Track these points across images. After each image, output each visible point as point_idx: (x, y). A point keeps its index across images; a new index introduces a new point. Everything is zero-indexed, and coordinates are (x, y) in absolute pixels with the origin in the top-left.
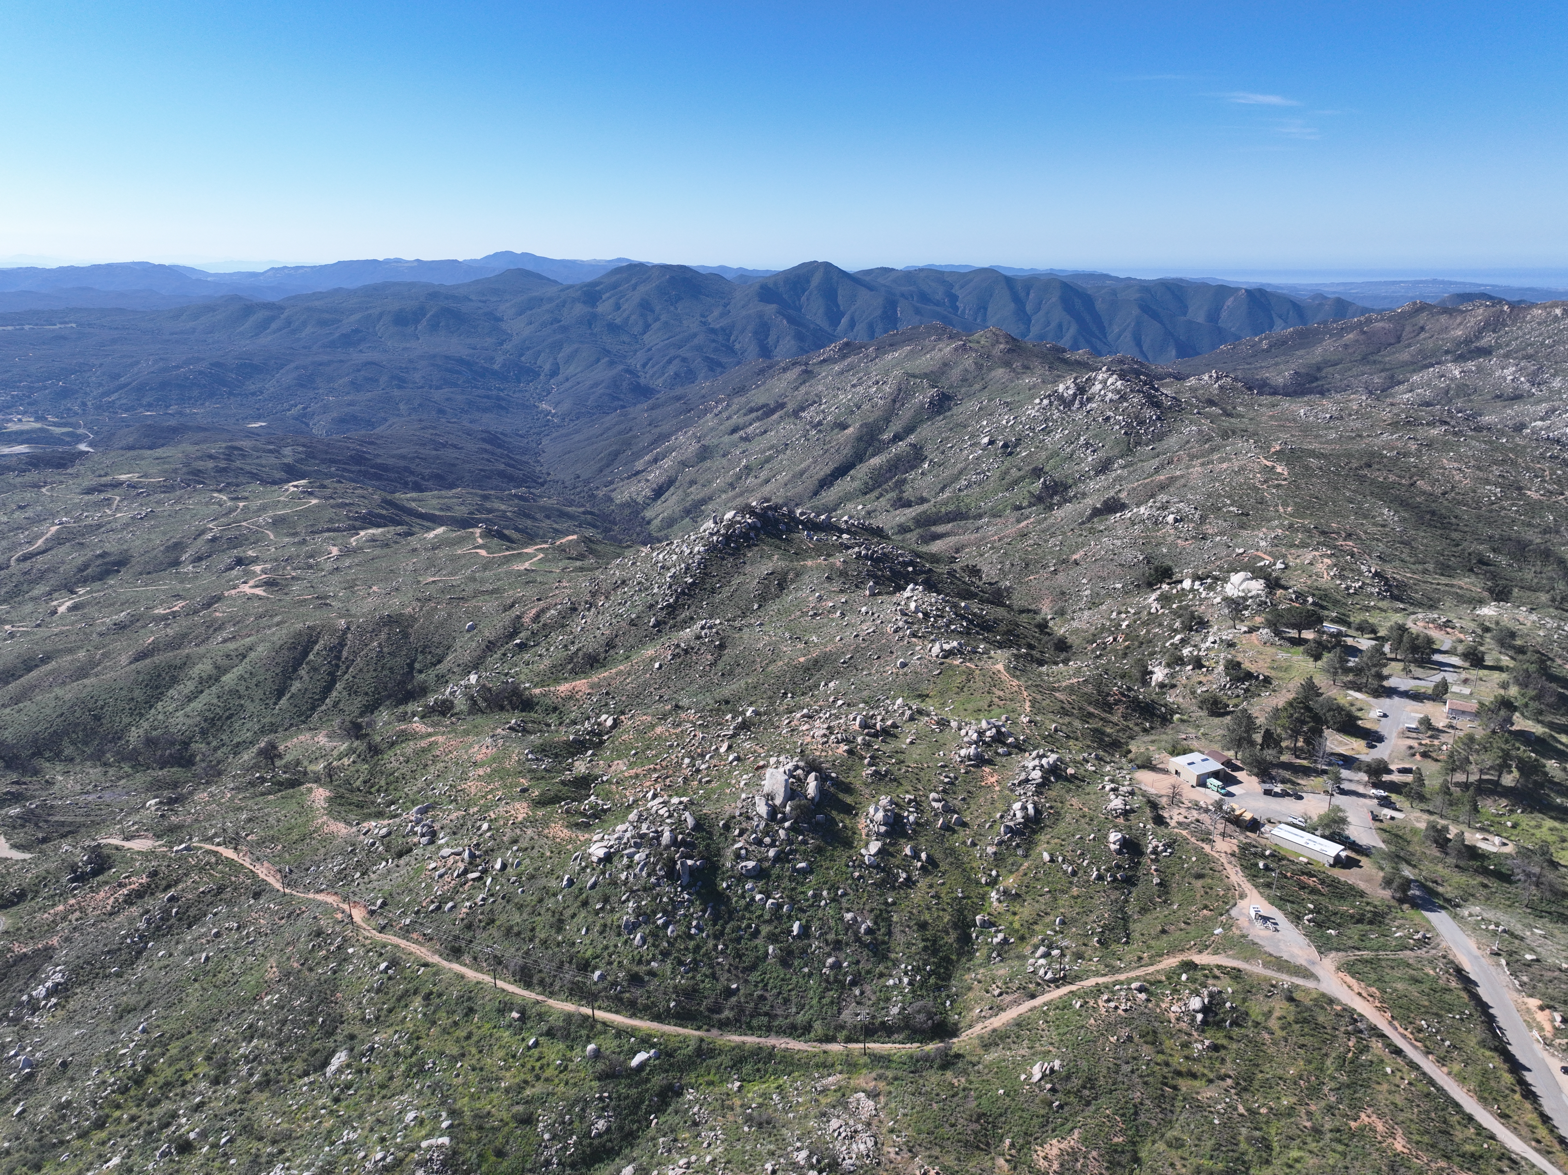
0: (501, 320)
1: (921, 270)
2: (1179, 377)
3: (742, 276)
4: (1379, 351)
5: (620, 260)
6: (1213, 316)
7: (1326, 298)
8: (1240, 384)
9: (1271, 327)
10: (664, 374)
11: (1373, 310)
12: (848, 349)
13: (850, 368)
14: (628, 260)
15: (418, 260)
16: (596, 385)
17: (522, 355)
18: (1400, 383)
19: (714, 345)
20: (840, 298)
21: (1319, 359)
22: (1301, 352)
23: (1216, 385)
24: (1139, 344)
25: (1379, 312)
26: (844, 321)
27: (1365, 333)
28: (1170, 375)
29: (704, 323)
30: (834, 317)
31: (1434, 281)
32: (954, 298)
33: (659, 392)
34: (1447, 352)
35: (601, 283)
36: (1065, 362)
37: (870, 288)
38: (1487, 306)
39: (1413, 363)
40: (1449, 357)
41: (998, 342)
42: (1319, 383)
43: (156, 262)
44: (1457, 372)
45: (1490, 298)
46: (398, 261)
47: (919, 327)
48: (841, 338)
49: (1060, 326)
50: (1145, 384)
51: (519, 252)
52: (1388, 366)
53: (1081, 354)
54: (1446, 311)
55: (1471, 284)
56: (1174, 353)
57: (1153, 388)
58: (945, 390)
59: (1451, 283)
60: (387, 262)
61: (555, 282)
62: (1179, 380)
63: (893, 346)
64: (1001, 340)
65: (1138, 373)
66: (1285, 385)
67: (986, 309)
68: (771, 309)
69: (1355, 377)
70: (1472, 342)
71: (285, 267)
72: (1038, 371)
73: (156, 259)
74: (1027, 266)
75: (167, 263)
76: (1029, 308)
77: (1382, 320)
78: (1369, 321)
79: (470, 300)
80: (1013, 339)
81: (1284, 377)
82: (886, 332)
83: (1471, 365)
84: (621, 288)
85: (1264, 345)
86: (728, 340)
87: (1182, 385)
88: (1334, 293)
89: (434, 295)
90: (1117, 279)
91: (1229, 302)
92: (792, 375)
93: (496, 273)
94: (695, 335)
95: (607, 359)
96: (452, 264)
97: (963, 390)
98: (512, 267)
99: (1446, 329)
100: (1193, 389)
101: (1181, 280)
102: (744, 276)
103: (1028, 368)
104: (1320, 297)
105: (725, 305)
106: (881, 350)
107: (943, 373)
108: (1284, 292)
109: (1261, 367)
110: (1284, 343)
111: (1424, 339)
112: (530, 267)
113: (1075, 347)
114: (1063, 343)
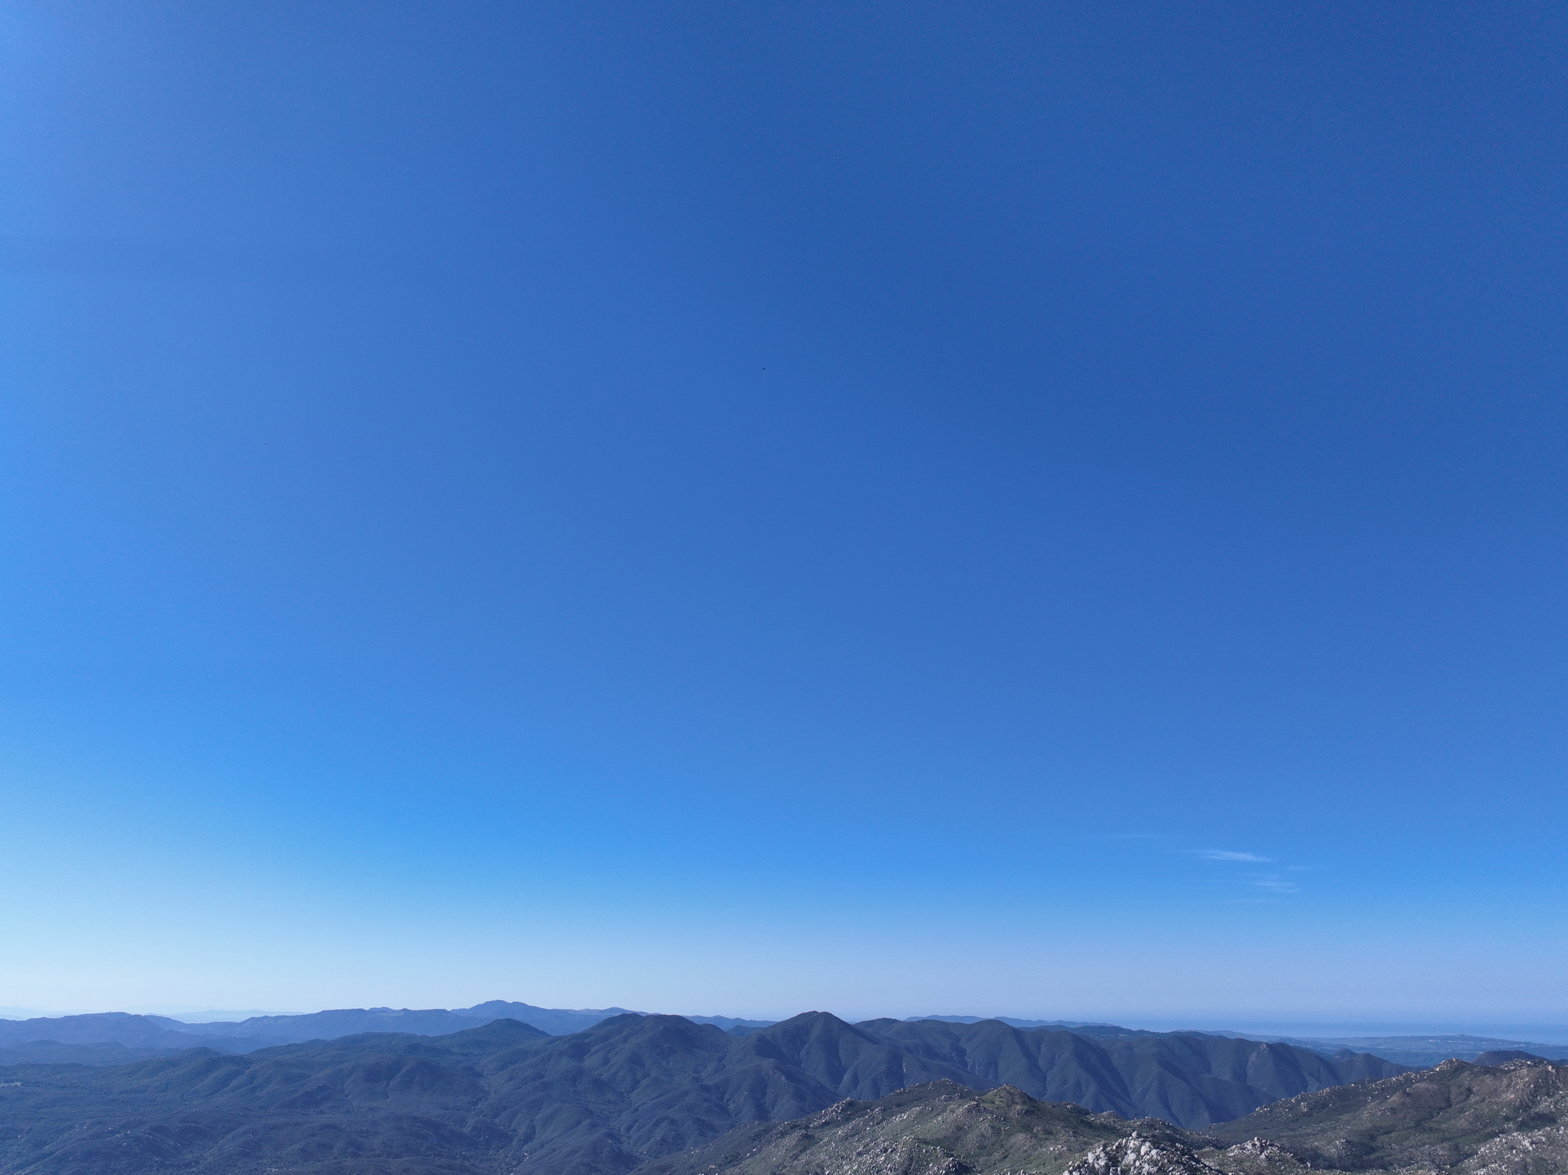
0: (480, 1075)
1: (925, 1021)
2: (1220, 1146)
3: (738, 1028)
4: (1432, 1117)
5: (613, 1010)
6: (1240, 1074)
7: (1352, 1054)
8: (1289, 1155)
9: (1305, 1088)
10: (649, 1138)
11: (1409, 1069)
12: (852, 1110)
13: (856, 1132)
14: (621, 1010)
15: (405, 1010)
16: (574, 1152)
17: (496, 1116)
18: (1468, 1156)
19: (706, 1104)
20: (841, 1051)
21: (1369, 1125)
22: (1345, 1117)
23: (1263, 1156)
24: (1166, 1105)
25: (1417, 1070)
26: (847, 1077)
27: (1408, 1094)
28: (1208, 1143)
29: (697, 1080)
30: (836, 1072)
31: (1462, 1037)
32: (961, 1052)
33: (642, 1161)
34: (1507, 1119)
35: (592, 1035)
36: (1090, 1125)
37: (872, 1040)
38: (1529, 1066)
39: (1474, 1132)
40: (1511, 1125)
41: (1014, 1102)
42: (1378, 1154)
43: (132, 1012)
44: (1527, 1143)
45: (1529, 1057)
46: (384, 1010)
47: (928, 1084)
48: (844, 1098)
49: (1078, 1084)
50: (1183, 1154)
51: (511, 1002)
52: (1447, 1135)
53: (1105, 1117)
54: (1487, 1071)
55: (1503, 1041)
56: (1206, 1116)
57: (1192, 1158)
58: (962, 1160)
59: (1481, 1040)
60: (373, 1011)
61: (543, 1033)
62: (1220, 1148)
63: (901, 1106)
64: (1017, 1100)
65: (1173, 1141)
66: (1340, 1157)
67: (997, 1065)
68: (768, 1063)
69: (1416, 1147)
70: (1531, 1108)
71: (266, 1017)
72: (1063, 1136)
73: (133, 1009)
74: (1034, 1018)
75: (143, 1013)
76: (1042, 1063)
77: (1422, 1080)
78: (1409, 1081)
79: (452, 1053)
80: (1028, 1099)
81: (1336, 1146)
82: (892, 1090)
83: (1539, 1134)
84: (612, 1040)
85: (1303, 1107)
86: (722, 1099)
87: (1224, 1155)
88: (1362, 1048)
89: (414, 1046)
90: (1129, 1032)
91: (1253, 1057)
92: (791, 1140)
93: (483, 1024)
94: (686, 1093)
95: (588, 1121)
96: (441, 1014)
97: (982, 1160)
98: (501, 1018)
99: (1495, 1092)
100: (1238, 1161)
101: (1196, 1033)
102: (741, 1028)
103: (1050, 1133)
104: (1348, 1053)
105: (721, 1059)
106: (888, 1112)
107: (958, 1139)
108: (1309, 1047)
109: (1308, 1135)
110: (1324, 1106)
111: (1477, 1103)
112: (519, 1018)
113: (1099, 1109)
114: (1086, 1103)
